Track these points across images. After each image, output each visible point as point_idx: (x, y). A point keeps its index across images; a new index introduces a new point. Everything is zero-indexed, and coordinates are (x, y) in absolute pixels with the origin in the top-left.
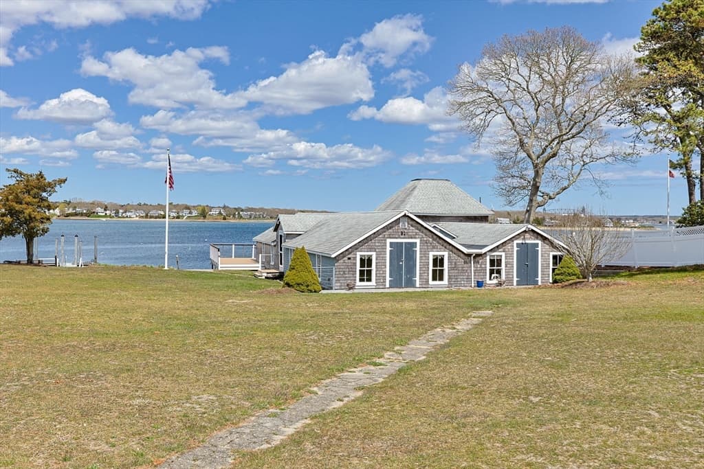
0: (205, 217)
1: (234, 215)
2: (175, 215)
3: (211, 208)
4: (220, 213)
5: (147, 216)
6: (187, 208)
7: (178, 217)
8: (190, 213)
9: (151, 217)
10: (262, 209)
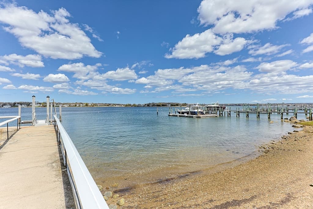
0: (87, 106)
1: (95, 105)
2: (78, 105)
3: (89, 104)
4: (91, 105)
5: (70, 106)
6: (82, 103)
7: (79, 106)
8: (83, 105)
9: (71, 106)
10: (102, 104)
